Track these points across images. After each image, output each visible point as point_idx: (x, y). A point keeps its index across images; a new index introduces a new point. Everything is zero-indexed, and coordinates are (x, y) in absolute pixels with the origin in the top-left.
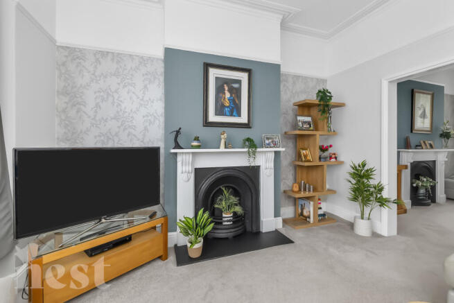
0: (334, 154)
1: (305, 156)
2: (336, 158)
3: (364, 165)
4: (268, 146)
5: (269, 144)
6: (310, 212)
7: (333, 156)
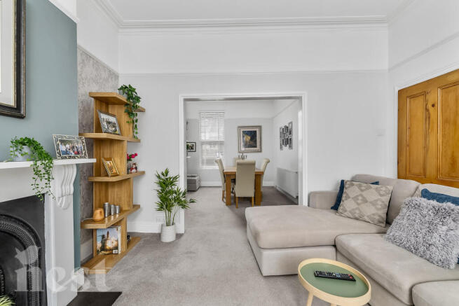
0: (135, 164)
1: (111, 168)
2: (136, 168)
3: (167, 173)
4: (65, 155)
5: (66, 153)
6: (117, 241)
7: (134, 166)
